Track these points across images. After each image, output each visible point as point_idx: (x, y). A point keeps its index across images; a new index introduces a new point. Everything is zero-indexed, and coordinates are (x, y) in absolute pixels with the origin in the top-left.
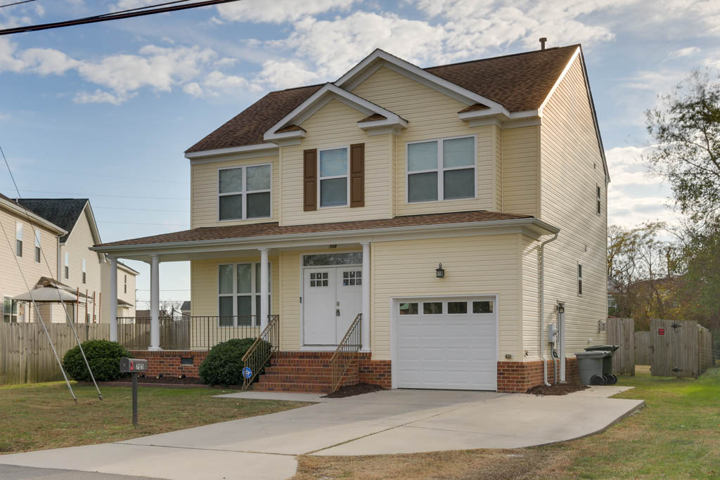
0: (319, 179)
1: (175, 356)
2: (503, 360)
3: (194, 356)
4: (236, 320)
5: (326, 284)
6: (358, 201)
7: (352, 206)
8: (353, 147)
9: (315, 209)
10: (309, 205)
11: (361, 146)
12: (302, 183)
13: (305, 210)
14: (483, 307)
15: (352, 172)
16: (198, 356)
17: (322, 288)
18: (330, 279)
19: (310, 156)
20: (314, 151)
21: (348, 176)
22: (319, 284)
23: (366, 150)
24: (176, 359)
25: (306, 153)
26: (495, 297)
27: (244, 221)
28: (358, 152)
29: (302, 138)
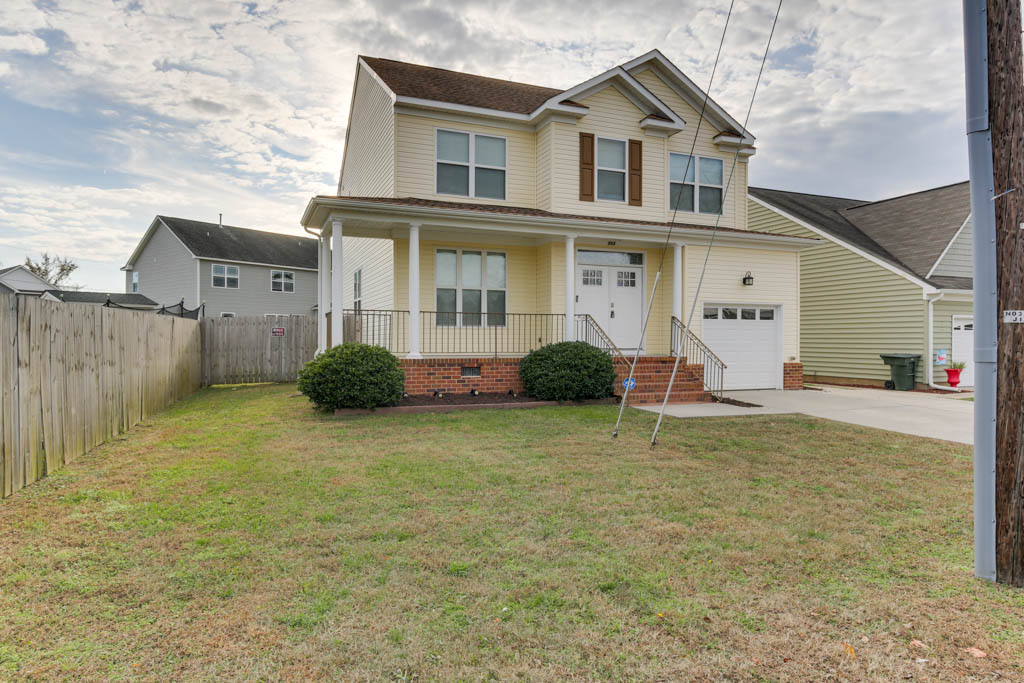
0: (597, 168)
1: (454, 365)
2: (787, 361)
3: (482, 364)
4: (459, 318)
5: (599, 283)
6: (636, 200)
7: (630, 204)
8: (632, 142)
9: (593, 200)
10: (586, 194)
11: (639, 144)
12: (578, 168)
13: (581, 199)
14: (767, 315)
15: (631, 168)
16: (488, 364)
17: (595, 288)
18: (604, 279)
19: (587, 141)
20: (592, 137)
21: (626, 171)
22: (593, 282)
23: (644, 149)
24: (455, 369)
25: (583, 136)
26: (778, 306)
27: (472, 198)
28: (636, 147)
29: (578, 117)
